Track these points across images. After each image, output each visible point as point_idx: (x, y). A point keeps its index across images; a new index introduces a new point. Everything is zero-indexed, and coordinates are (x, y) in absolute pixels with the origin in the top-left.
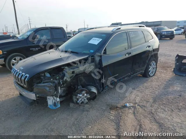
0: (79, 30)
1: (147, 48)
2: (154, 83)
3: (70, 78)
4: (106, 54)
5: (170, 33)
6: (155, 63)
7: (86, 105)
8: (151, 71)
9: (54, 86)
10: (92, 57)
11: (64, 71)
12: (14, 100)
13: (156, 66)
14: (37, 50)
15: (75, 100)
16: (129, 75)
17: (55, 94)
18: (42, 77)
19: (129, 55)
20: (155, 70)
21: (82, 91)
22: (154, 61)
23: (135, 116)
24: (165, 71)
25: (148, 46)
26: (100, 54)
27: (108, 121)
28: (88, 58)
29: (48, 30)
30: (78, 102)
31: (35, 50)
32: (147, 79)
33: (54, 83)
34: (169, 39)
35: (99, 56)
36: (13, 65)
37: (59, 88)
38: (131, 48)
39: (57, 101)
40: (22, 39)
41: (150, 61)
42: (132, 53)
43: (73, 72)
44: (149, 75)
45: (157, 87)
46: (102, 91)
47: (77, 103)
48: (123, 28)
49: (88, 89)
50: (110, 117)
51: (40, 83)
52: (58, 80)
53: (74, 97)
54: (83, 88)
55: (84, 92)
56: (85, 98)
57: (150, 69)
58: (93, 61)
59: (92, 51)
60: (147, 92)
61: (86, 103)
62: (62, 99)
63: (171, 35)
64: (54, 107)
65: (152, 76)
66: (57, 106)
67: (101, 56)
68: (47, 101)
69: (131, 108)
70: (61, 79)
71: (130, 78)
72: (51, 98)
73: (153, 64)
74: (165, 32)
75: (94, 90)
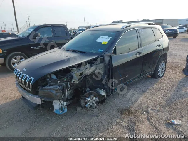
0: (79, 28)
1: (157, 47)
2: (164, 85)
3: (79, 80)
4: (116, 53)
5: (173, 31)
6: (164, 63)
7: (95, 109)
8: (160, 72)
9: (61, 89)
10: (101, 57)
11: (72, 72)
12: (16, 102)
13: (165, 67)
14: (39, 48)
15: (83, 104)
16: (139, 76)
17: (62, 98)
18: (48, 80)
19: (139, 54)
20: (164, 71)
21: (91, 94)
22: (163, 61)
23: (149, 122)
24: (174, 72)
25: (158, 45)
26: (109, 54)
27: (121, 128)
28: (97, 57)
29: (50, 27)
30: (87, 106)
31: (36, 48)
32: (156, 80)
33: (61, 85)
34: (172, 37)
35: (108, 56)
36: (14, 64)
37: (67, 91)
38: (141, 47)
39: (63, 105)
40: (22, 37)
41: (160, 61)
42: (142, 53)
43: (82, 74)
44: (158, 76)
45: (168, 88)
46: (111, 94)
47: (85, 108)
48: (132, 25)
49: (97, 92)
50: (123, 123)
51: (45, 86)
52: (65, 83)
53: (82, 101)
54: (91, 90)
55: (92, 96)
56: (94, 102)
57: (160, 69)
58: (102, 61)
59: (101, 51)
60: (159, 94)
61: (95, 107)
62: (69, 103)
63: (174, 34)
64: (61, 113)
65: (161, 77)
66: (64, 111)
67: (111, 56)
68: (53, 106)
69: (144, 113)
70: (69, 81)
71: (140, 79)
72: (58, 102)
73: (162, 64)
74: (169, 31)
75: (103, 93)
